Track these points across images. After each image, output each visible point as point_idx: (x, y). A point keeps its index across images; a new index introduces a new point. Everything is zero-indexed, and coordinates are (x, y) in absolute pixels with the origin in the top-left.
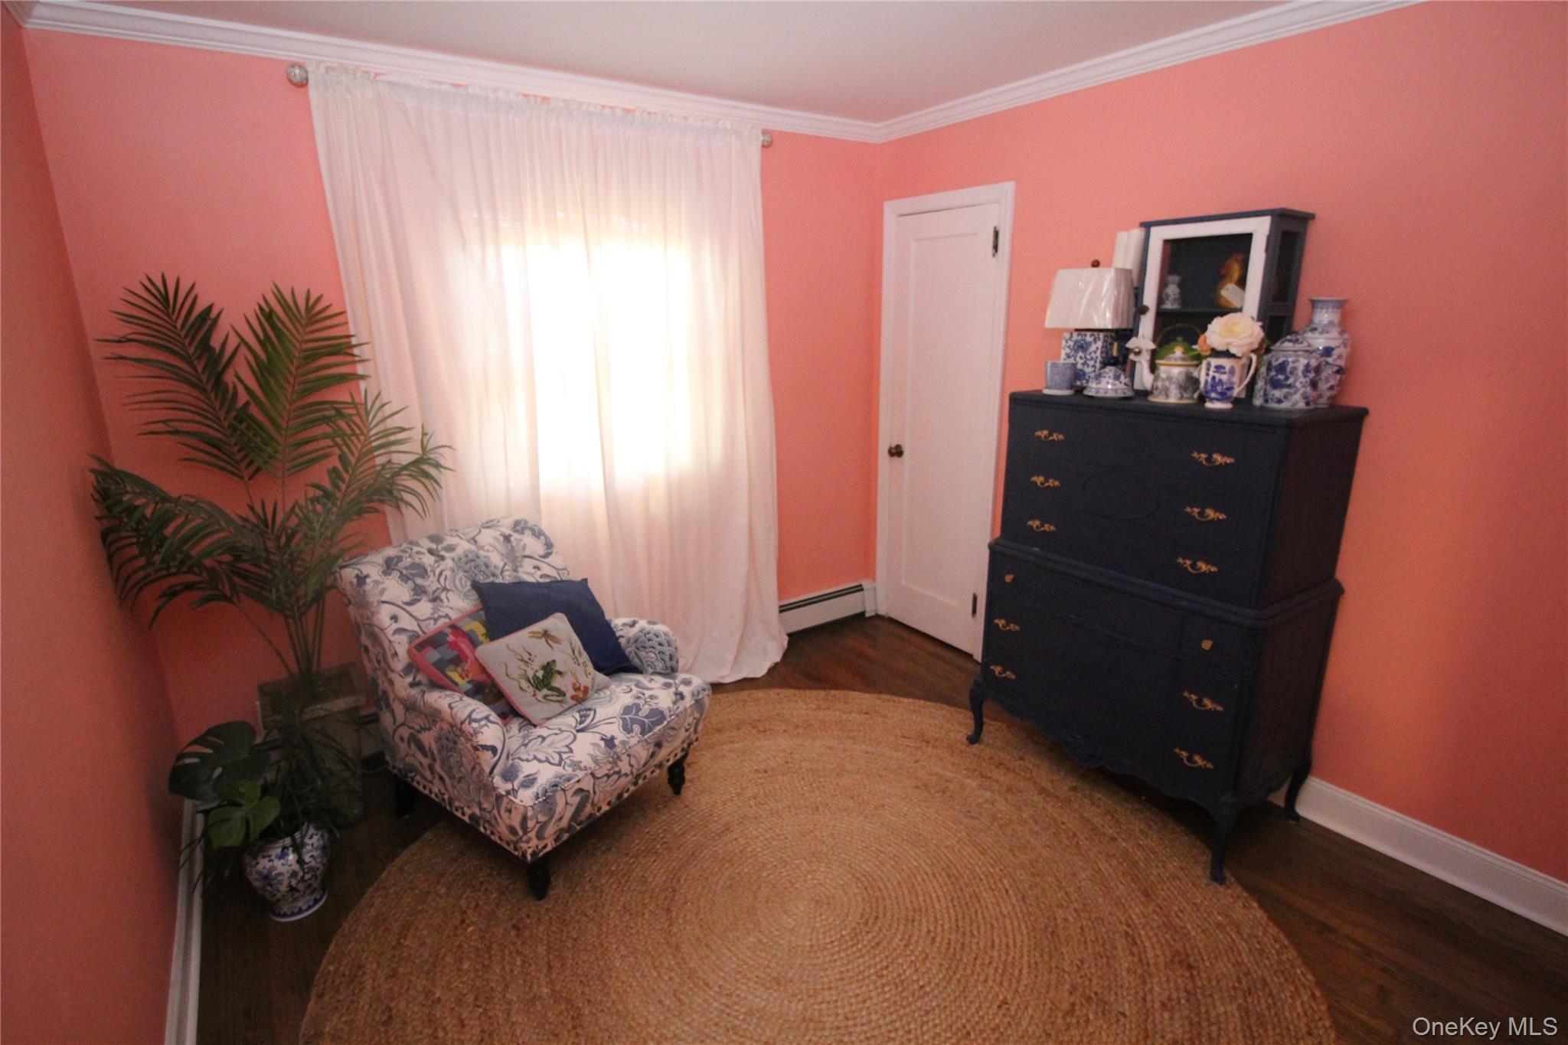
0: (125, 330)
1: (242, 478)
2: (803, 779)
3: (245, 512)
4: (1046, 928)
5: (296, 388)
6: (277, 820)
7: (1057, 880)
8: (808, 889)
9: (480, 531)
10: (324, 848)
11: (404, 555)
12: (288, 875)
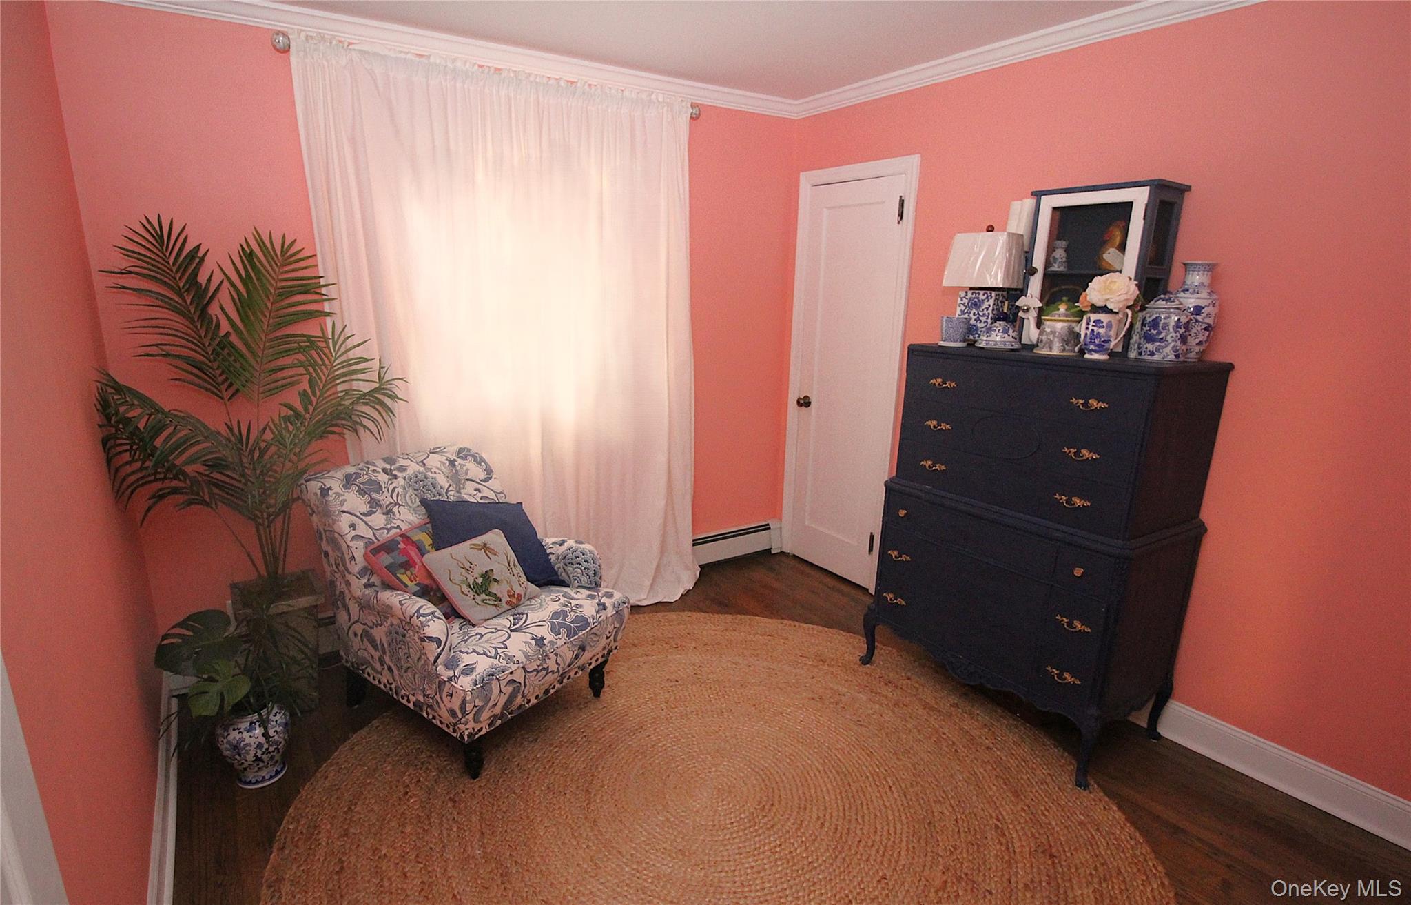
0: (124, 263)
1: (222, 398)
2: (710, 688)
3: (224, 431)
4: (924, 818)
5: (271, 321)
6: (247, 696)
7: (937, 780)
8: (712, 779)
9: (428, 456)
10: (286, 724)
11: (362, 472)
12: (255, 746)
